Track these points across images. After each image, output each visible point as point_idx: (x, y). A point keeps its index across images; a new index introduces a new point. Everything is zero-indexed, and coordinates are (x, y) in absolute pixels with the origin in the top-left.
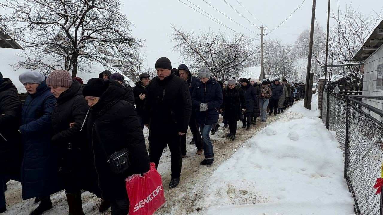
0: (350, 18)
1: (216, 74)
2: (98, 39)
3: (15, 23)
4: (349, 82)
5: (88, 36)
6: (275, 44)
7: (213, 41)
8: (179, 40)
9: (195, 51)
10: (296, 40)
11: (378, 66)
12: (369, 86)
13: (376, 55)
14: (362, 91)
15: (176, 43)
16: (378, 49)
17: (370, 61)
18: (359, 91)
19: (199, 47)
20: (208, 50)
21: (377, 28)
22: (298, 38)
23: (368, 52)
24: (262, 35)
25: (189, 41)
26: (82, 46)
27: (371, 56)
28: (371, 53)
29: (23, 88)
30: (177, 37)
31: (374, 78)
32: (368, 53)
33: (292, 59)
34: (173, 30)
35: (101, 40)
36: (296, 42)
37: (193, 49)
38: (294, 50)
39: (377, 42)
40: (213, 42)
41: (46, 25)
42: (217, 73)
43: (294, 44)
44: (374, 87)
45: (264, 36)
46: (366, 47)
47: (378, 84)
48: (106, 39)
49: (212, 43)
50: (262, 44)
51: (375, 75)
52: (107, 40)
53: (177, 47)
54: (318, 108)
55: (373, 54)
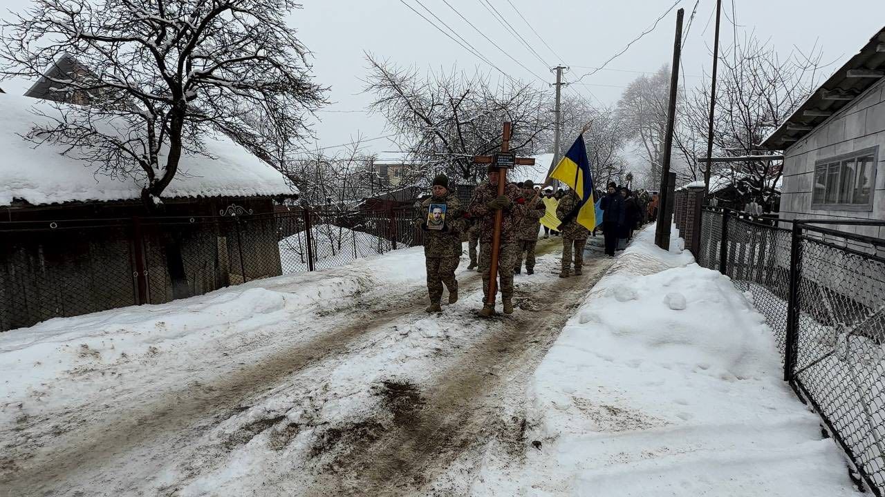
0: (751, 61)
1: (466, 168)
2: (227, 81)
3: (40, 36)
4: (742, 193)
5: (206, 74)
6: (577, 106)
7: (463, 94)
8: (385, 89)
9: (421, 116)
10: (620, 98)
11: (816, 163)
12: (796, 202)
13: (811, 140)
14: (778, 211)
15: (374, 96)
16: (816, 128)
17: (798, 152)
18: (772, 213)
19: (430, 108)
20: (450, 114)
21: (821, 87)
22: (624, 94)
23: (794, 134)
24: (559, 84)
25: (405, 92)
26: (191, 96)
27: (800, 143)
28: (799, 136)
29: (55, 192)
30: (377, 81)
31: (808, 187)
32: (793, 137)
33: (613, 140)
34: (369, 65)
35: (235, 83)
36: (620, 103)
37: (415, 111)
38: (618, 119)
39: (815, 114)
40: (463, 97)
41: (116, 44)
42: (469, 167)
43: (616, 107)
44: (806, 206)
45: (562, 87)
46: (793, 124)
47: (815, 200)
48: (246, 81)
49: (461, 101)
50: (558, 104)
51: (809, 180)
52: (249, 84)
53: (379, 105)
54: (685, 246)
55: (804, 137)
